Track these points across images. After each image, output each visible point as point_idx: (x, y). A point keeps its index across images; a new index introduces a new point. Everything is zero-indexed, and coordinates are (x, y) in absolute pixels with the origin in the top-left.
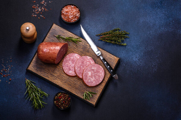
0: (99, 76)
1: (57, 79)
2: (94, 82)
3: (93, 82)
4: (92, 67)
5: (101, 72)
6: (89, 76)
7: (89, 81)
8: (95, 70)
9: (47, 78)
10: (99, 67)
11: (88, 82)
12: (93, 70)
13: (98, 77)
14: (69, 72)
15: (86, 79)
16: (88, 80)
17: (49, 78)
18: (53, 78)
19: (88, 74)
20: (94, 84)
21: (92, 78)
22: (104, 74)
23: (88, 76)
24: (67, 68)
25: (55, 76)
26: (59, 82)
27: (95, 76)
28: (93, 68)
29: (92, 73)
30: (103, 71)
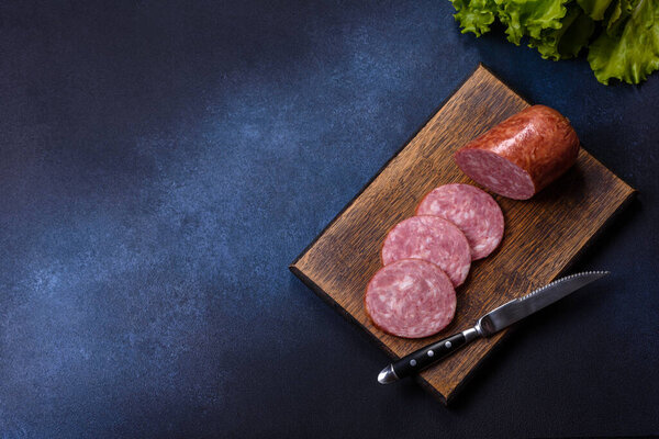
0: (418, 319)
1: (420, 158)
2: (387, 316)
3: (385, 312)
4: (430, 276)
5: (437, 316)
6: (397, 288)
7: (382, 298)
8: (429, 294)
9: (431, 125)
10: (448, 302)
11: (375, 296)
12: (425, 288)
13: (412, 316)
14: (435, 202)
15: (381, 283)
16: (383, 293)
17: (432, 129)
18: (428, 144)
19: (402, 279)
20: (381, 318)
21: (398, 300)
22: (435, 331)
23: (394, 284)
25: (432, 152)
27: (408, 306)
28: (430, 284)
29: (413, 288)
30: (443, 320)
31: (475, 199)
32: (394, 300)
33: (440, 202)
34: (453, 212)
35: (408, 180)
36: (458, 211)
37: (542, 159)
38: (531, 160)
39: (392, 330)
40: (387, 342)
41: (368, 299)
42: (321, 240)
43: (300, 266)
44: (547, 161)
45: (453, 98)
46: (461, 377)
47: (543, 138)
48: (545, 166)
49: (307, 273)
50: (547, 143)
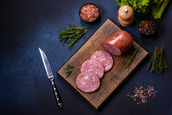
0: (90, 87)
1: (92, 44)
2: (81, 86)
3: (81, 85)
4: (93, 76)
5: (95, 87)
6: (84, 79)
7: (80, 81)
8: (92, 81)
9: (94, 35)
10: (97, 83)
11: (78, 81)
12: (92, 79)
13: (88, 86)
14: (95, 56)
15: (80, 78)
16: (81, 80)
17: (95, 36)
18: (93, 40)
19: (85, 76)
20: (80, 87)
21: (84, 82)
22: (94, 91)
23: (84, 78)
24: (99, 54)
25: (95, 42)
26: (88, 45)
27: (87, 84)
28: (93, 78)
29: (88, 79)
30: (96, 88)
31: (106, 55)
32: (83, 82)
33: (96, 56)
34: (100, 58)
35: (88, 49)
36: (101, 58)
37: (123, 45)
38: (120, 46)
39: (83, 90)
40: (81, 93)
41: (77, 82)
42: (65, 65)
43: (59, 72)
44: (124, 46)
45: (101, 27)
46: (101, 103)
47: (123, 40)
48: (124, 47)
49: (61, 74)
50: (124, 41)
